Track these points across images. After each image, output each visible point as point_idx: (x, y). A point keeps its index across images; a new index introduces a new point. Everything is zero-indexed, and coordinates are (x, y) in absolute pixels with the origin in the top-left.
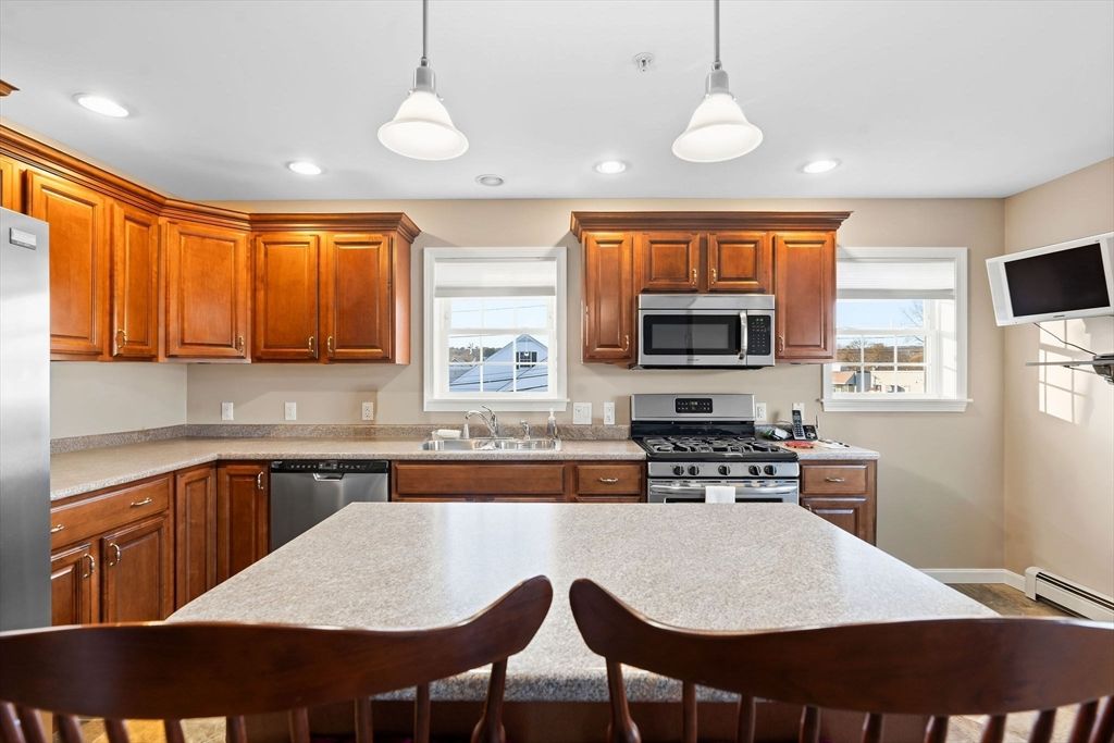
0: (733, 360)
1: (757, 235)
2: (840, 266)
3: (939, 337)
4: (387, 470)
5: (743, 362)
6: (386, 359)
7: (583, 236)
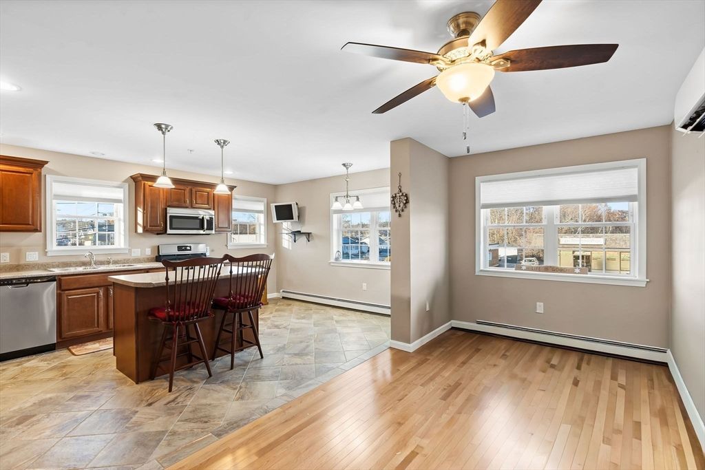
0: (201, 232)
1: (208, 190)
2: (233, 201)
3: (260, 224)
4: (55, 280)
5: (204, 233)
6: (36, 230)
7: (143, 182)
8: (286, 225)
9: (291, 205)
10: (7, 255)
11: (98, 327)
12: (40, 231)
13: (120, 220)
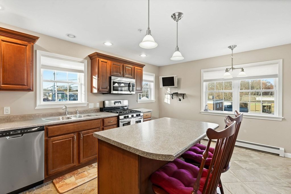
1: (131, 66)
4: (43, 130)
5: (130, 93)
6: (29, 90)
7: (98, 59)
8: (169, 90)
9: (173, 77)
10: (9, 108)
11: (73, 163)
12: (32, 91)
13: (81, 84)
